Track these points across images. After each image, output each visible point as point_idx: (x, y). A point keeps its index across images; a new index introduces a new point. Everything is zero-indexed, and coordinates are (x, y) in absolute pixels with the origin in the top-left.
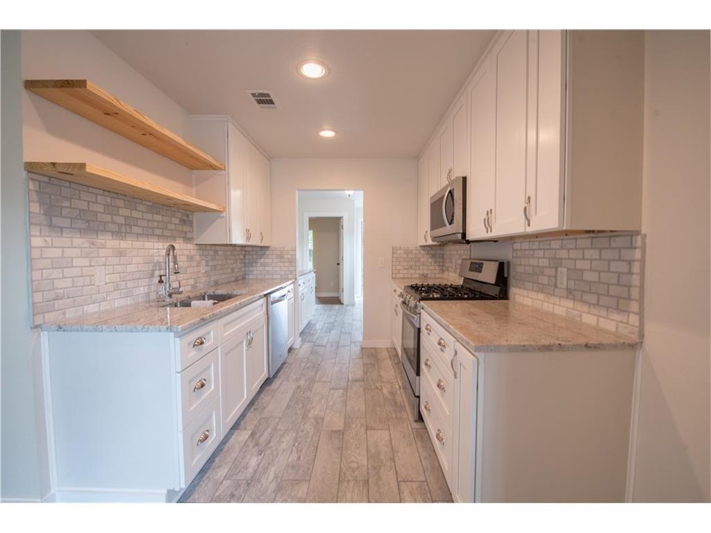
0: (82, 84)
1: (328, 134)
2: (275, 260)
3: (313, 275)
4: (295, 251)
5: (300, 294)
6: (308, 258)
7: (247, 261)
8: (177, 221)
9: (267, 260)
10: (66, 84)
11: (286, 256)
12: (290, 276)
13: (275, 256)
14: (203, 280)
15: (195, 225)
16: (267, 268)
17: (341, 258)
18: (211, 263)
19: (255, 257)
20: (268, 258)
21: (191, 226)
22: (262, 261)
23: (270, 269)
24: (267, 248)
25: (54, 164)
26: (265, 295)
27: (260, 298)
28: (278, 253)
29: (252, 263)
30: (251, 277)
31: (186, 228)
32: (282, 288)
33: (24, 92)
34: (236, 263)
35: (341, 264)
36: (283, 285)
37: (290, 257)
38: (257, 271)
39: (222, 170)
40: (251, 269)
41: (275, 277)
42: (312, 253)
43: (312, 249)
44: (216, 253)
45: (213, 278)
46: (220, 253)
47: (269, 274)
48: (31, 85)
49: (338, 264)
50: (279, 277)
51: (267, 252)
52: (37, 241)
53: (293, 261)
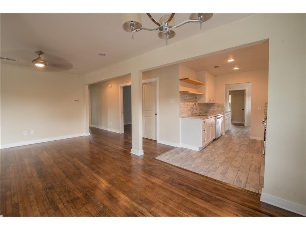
0: (188, 78)
1: (236, 69)
2: (217, 107)
3: (231, 113)
4: (224, 104)
5: (225, 118)
6: (229, 107)
7: (208, 107)
8: (194, 98)
9: (214, 107)
10: (186, 79)
11: (221, 106)
12: (222, 112)
13: (217, 106)
14: (198, 112)
15: (197, 98)
16: (214, 110)
17: (244, 107)
18: (200, 108)
19: (210, 106)
20: (214, 106)
21: (197, 99)
22: (213, 107)
23: (215, 110)
24: (214, 103)
25: (184, 92)
26: (215, 116)
27: (214, 117)
28: (218, 105)
29: (210, 108)
30: (209, 112)
31: (196, 99)
32: (219, 115)
33: (179, 81)
34: (205, 108)
35: (244, 110)
36: (220, 114)
37: (222, 106)
38: (211, 110)
39: (204, 84)
40: (209, 110)
41: (217, 112)
42: (230, 105)
43: (231, 103)
44: (201, 105)
45: (200, 112)
46: (202, 105)
47: (215, 111)
48: (180, 80)
49: (243, 109)
50: (218, 112)
51: (214, 105)
52: (180, 103)
53: (223, 107)
